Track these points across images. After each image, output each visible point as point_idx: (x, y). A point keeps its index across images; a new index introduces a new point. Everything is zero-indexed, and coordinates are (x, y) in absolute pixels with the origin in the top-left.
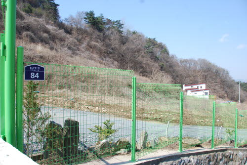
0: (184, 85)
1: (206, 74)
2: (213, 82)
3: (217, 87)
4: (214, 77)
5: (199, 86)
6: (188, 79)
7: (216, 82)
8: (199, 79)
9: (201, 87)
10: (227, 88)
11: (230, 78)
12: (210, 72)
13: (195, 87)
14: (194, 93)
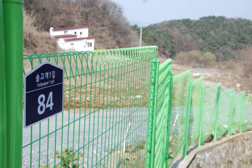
0: (51, 29)
1: (87, 10)
2: (99, 24)
3: (104, 34)
4: (100, 16)
5: (78, 31)
6: (57, 18)
7: (103, 26)
8: (76, 19)
9: (81, 33)
10: (119, 36)
11: (124, 19)
12: (94, 8)
13: (71, 32)
14: (69, 43)
